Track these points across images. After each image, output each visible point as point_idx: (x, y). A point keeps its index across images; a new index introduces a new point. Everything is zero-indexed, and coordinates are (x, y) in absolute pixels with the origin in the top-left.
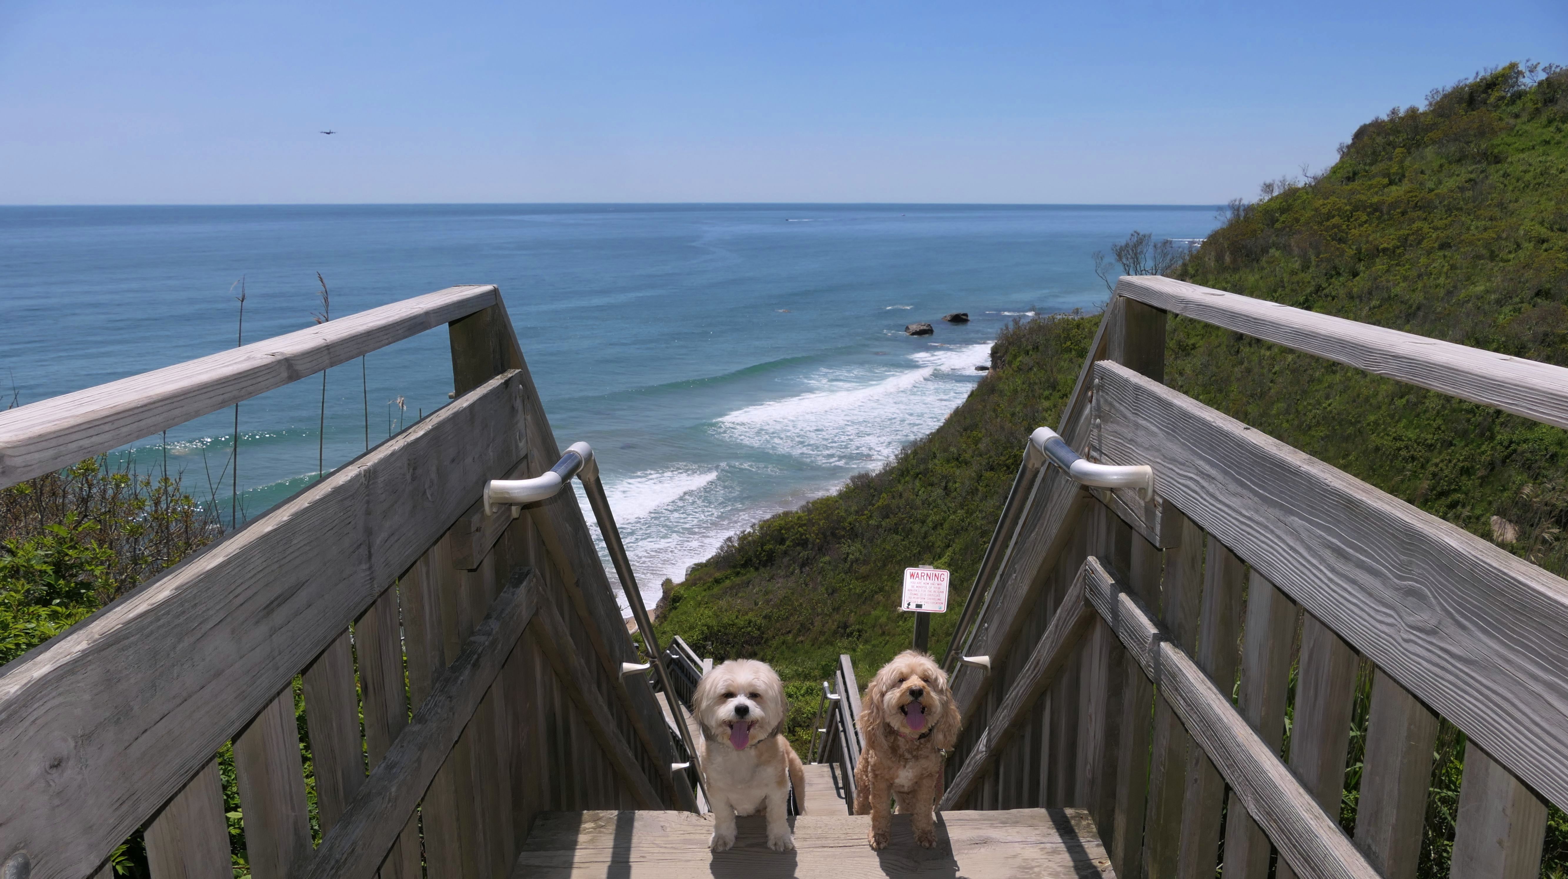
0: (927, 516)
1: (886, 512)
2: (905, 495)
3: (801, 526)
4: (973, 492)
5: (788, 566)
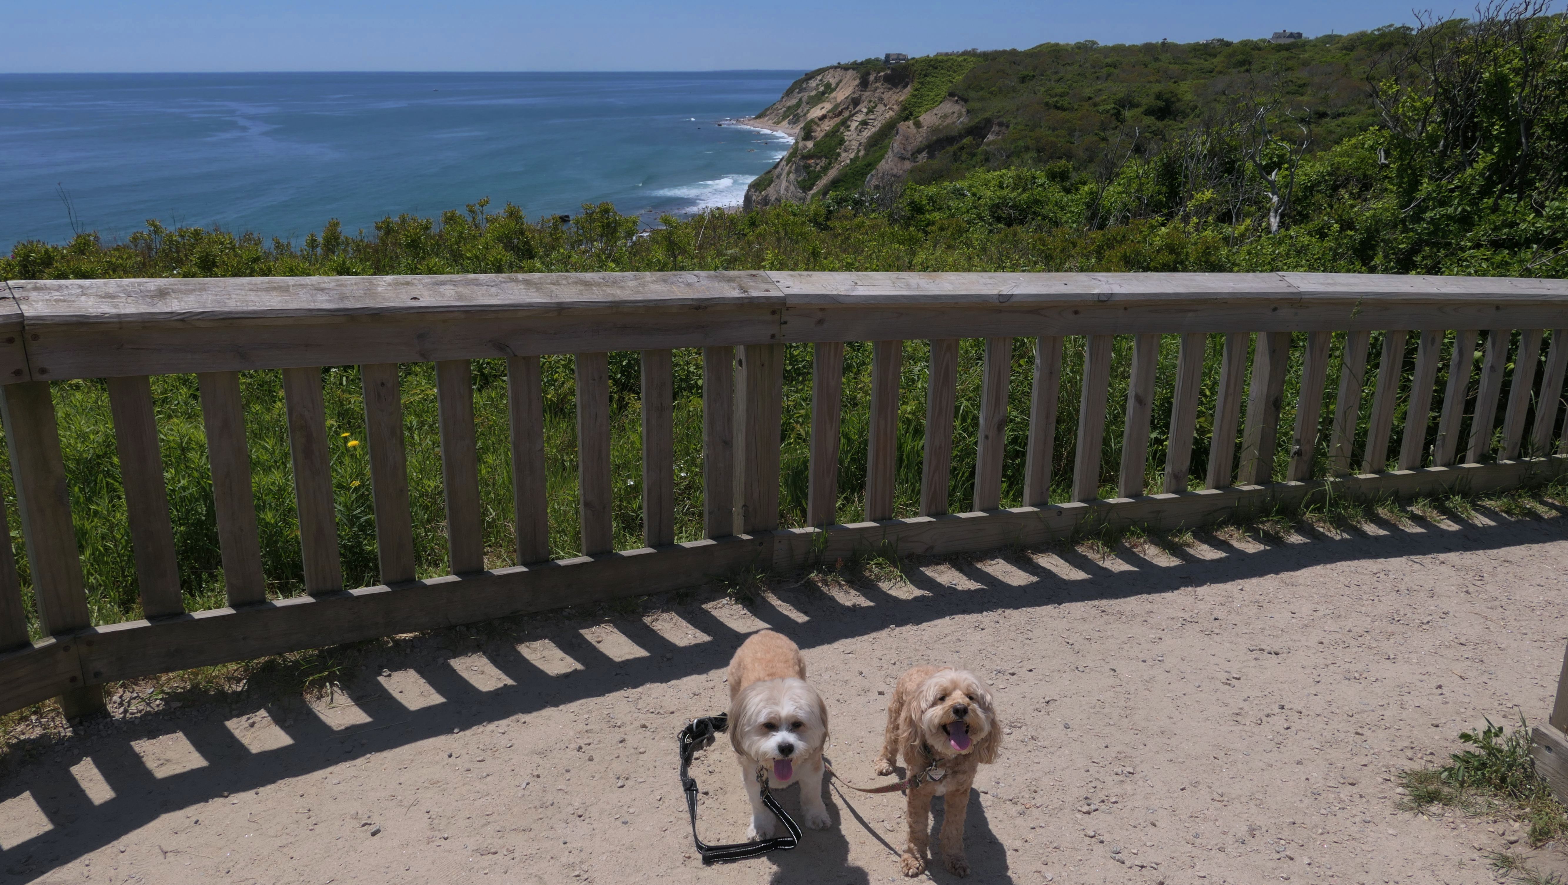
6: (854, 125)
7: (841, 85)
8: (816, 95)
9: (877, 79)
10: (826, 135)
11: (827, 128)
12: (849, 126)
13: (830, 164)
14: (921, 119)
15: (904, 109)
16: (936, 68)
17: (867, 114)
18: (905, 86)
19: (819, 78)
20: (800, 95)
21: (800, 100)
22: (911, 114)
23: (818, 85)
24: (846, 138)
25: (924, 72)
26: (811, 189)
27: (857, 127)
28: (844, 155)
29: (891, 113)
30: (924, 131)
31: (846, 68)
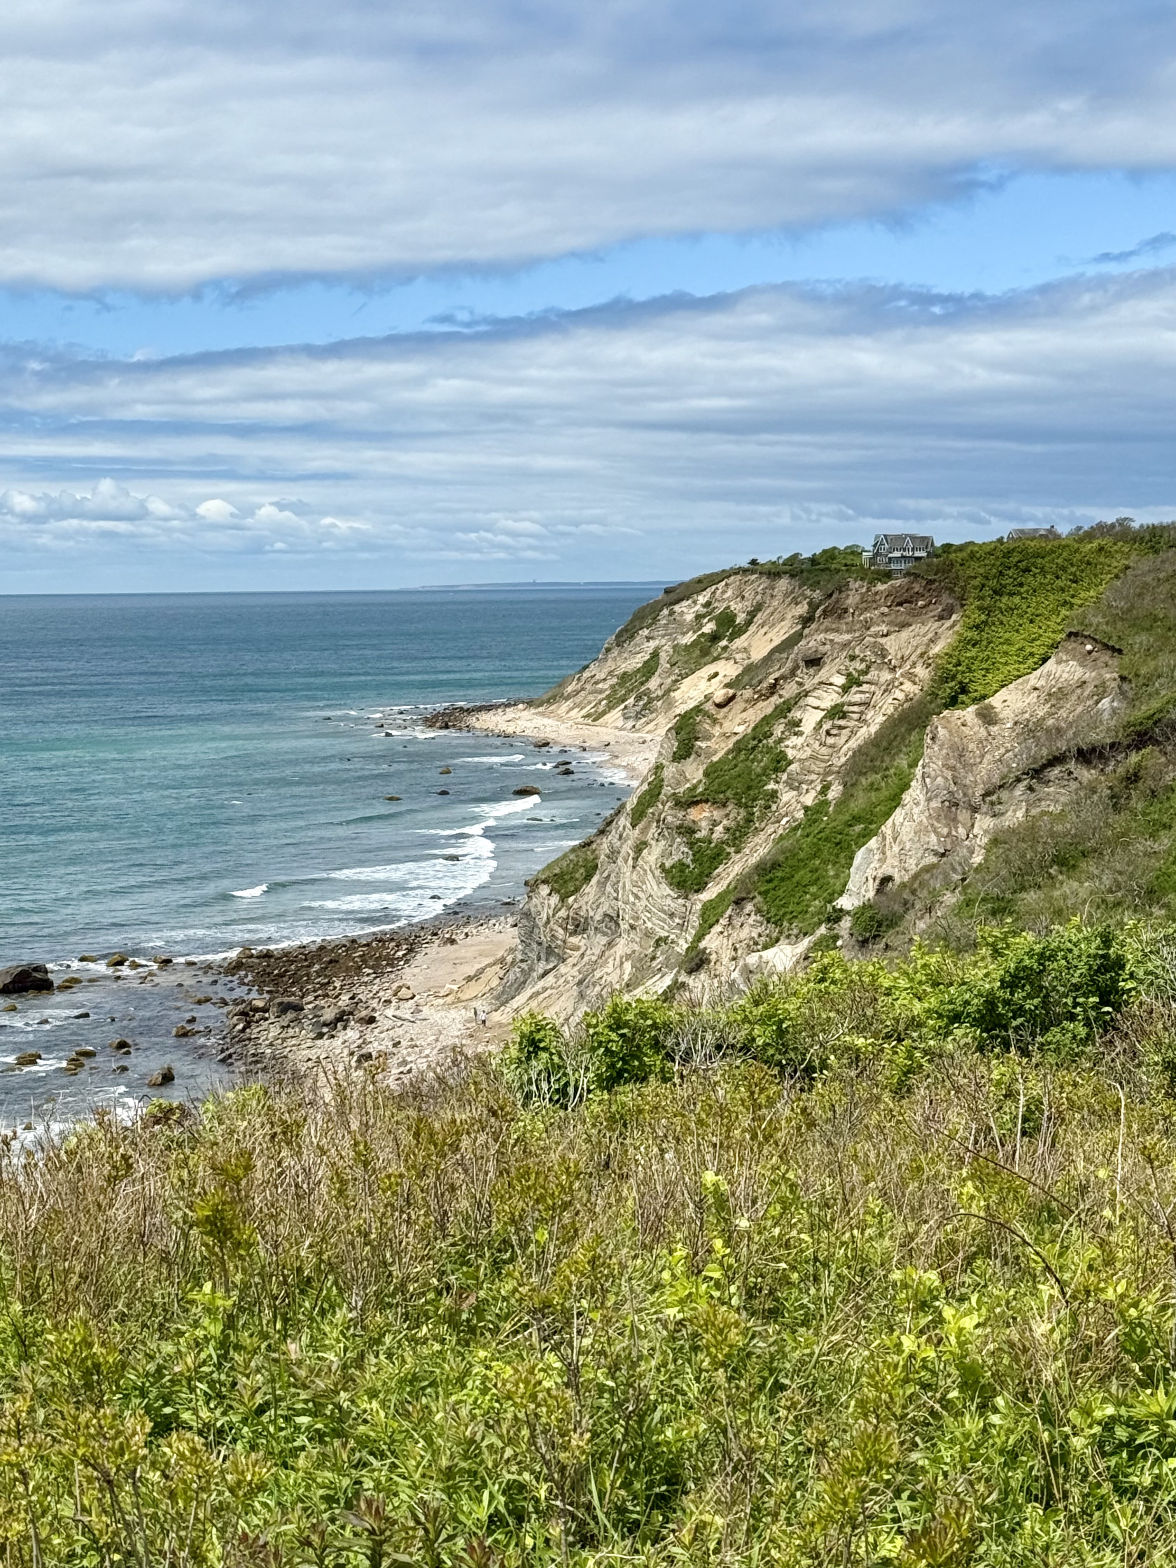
6: (810, 719)
7: (759, 618)
8: (695, 644)
10: (738, 748)
11: (740, 729)
12: (798, 723)
13: (749, 821)
14: (995, 701)
15: (945, 678)
17: (845, 689)
19: (702, 599)
20: (652, 644)
21: (655, 655)
22: (964, 690)
23: (699, 617)
24: (790, 754)
26: (700, 888)
27: (820, 724)
28: (787, 796)
29: (908, 686)
30: (1003, 731)
31: (773, 572)
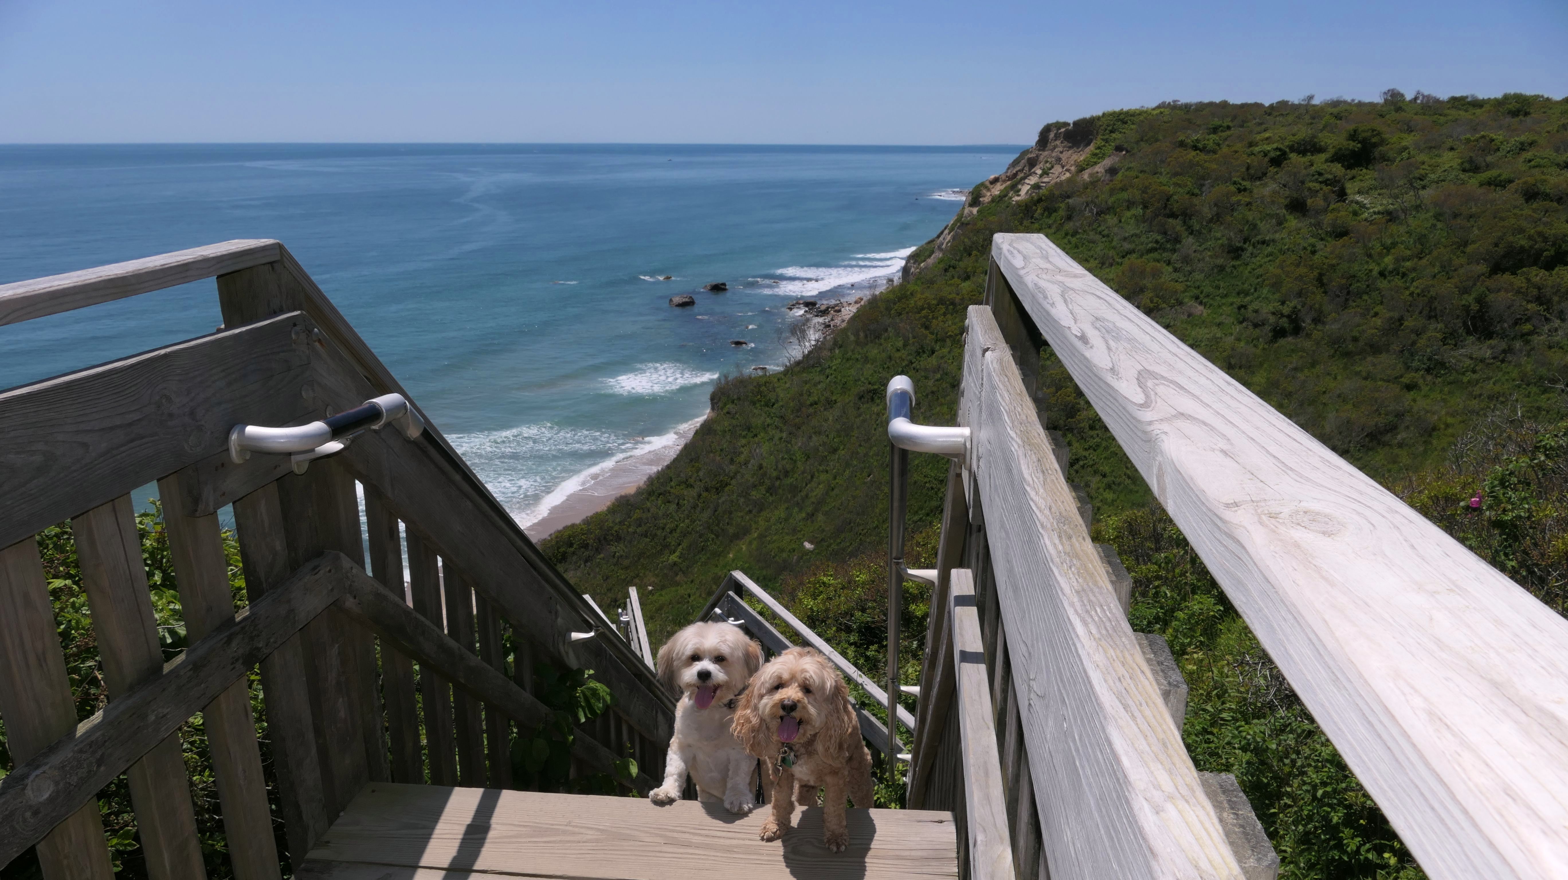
0: (665, 525)
1: (640, 523)
2: (652, 510)
3: (583, 534)
4: (695, 507)
5: (576, 563)
9: (1057, 137)
16: (1126, 123)
18: (1088, 144)
25: (1110, 128)
